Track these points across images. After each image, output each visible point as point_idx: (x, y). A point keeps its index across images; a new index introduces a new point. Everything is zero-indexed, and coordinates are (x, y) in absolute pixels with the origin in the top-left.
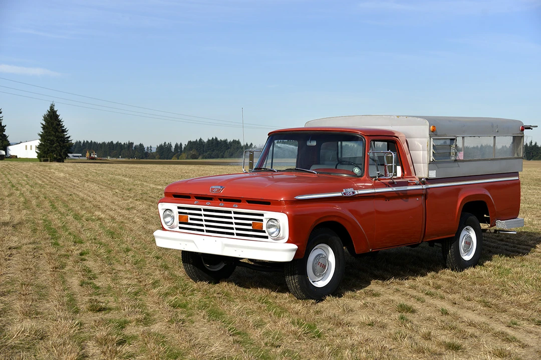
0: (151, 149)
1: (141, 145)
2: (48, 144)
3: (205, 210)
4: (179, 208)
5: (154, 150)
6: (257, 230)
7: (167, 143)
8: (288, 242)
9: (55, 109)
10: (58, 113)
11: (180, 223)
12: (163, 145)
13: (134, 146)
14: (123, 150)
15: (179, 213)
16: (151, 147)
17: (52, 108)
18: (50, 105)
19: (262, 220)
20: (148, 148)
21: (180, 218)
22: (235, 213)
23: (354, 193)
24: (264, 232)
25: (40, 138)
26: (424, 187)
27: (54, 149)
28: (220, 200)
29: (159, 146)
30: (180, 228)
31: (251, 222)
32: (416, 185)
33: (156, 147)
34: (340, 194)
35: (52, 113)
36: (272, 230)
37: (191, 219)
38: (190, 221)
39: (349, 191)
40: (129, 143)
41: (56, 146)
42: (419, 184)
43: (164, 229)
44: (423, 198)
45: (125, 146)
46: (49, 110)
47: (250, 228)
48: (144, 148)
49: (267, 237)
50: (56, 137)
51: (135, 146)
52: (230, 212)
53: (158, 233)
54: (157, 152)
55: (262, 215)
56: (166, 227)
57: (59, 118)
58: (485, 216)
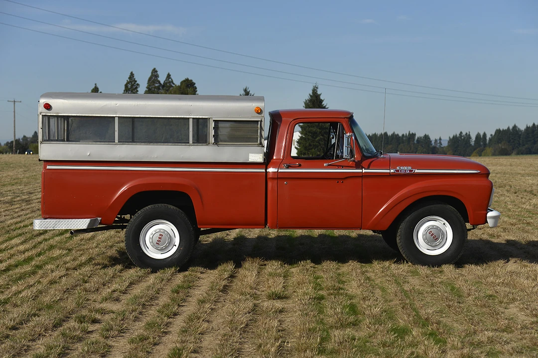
0: (440, 143)
1: (427, 137)
2: (310, 137)
5: (445, 144)
7: (464, 133)
9: (319, 93)
10: (322, 98)
12: (458, 135)
13: (416, 138)
14: (401, 145)
16: (440, 139)
17: (315, 91)
18: (312, 88)
20: (436, 141)
25: (300, 130)
27: (317, 144)
29: (451, 137)
33: (448, 139)
35: (314, 98)
40: (409, 134)
41: (319, 140)
45: (404, 139)
46: (311, 94)
48: (431, 141)
50: (320, 129)
51: (418, 138)
54: (449, 146)
57: (323, 103)
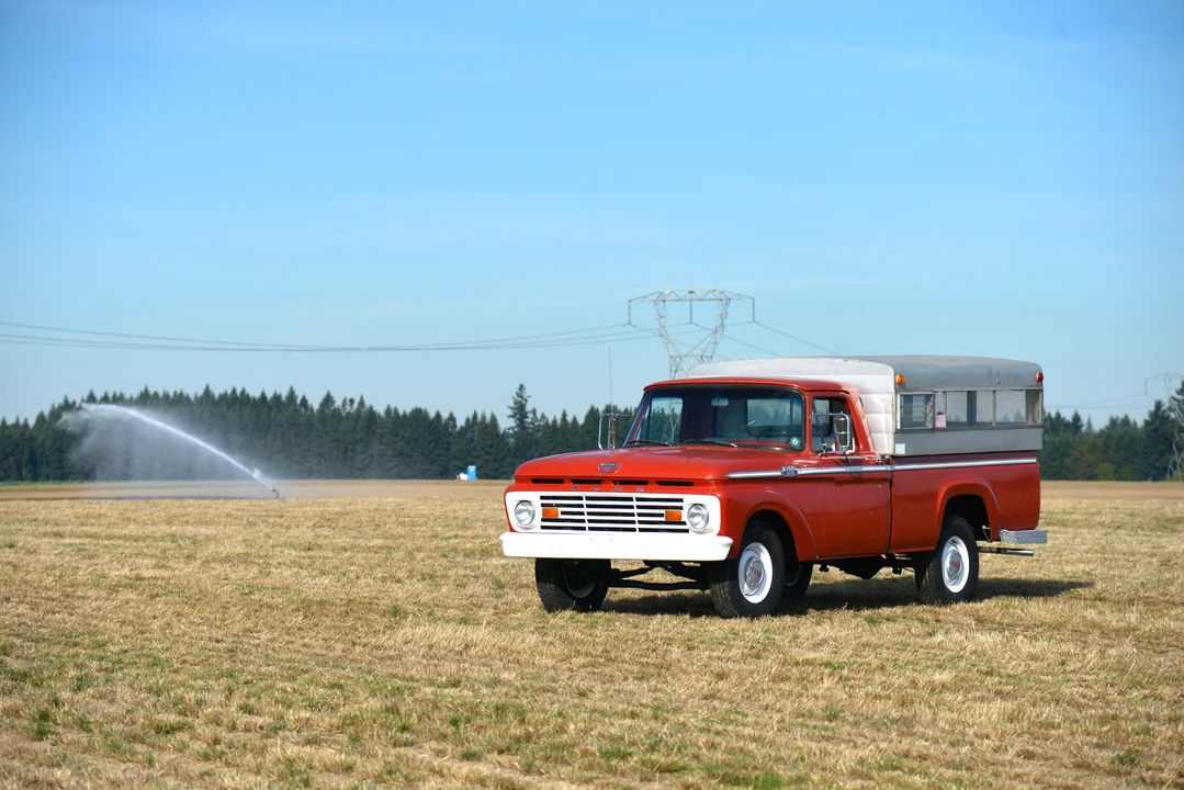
3: (588, 498)
4: (542, 498)
6: (674, 523)
8: (719, 534)
11: (543, 520)
15: (543, 505)
19: (681, 508)
21: (544, 513)
22: (638, 499)
23: (796, 472)
24: (684, 523)
26: (889, 468)
28: (615, 482)
30: (543, 527)
31: (663, 511)
32: (877, 464)
34: (779, 473)
36: (696, 520)
37: (563, 513)
38: (561, 517)
39: (789, 470)
42: (882, 464)
43: (512, 530)
44: (888, 485)
47: (663, 519)
49: (687, 531)
52: (630, 499)
53: (506, 537)
55: (681, 500)
56: (515, 527)
58: (984, 527)
